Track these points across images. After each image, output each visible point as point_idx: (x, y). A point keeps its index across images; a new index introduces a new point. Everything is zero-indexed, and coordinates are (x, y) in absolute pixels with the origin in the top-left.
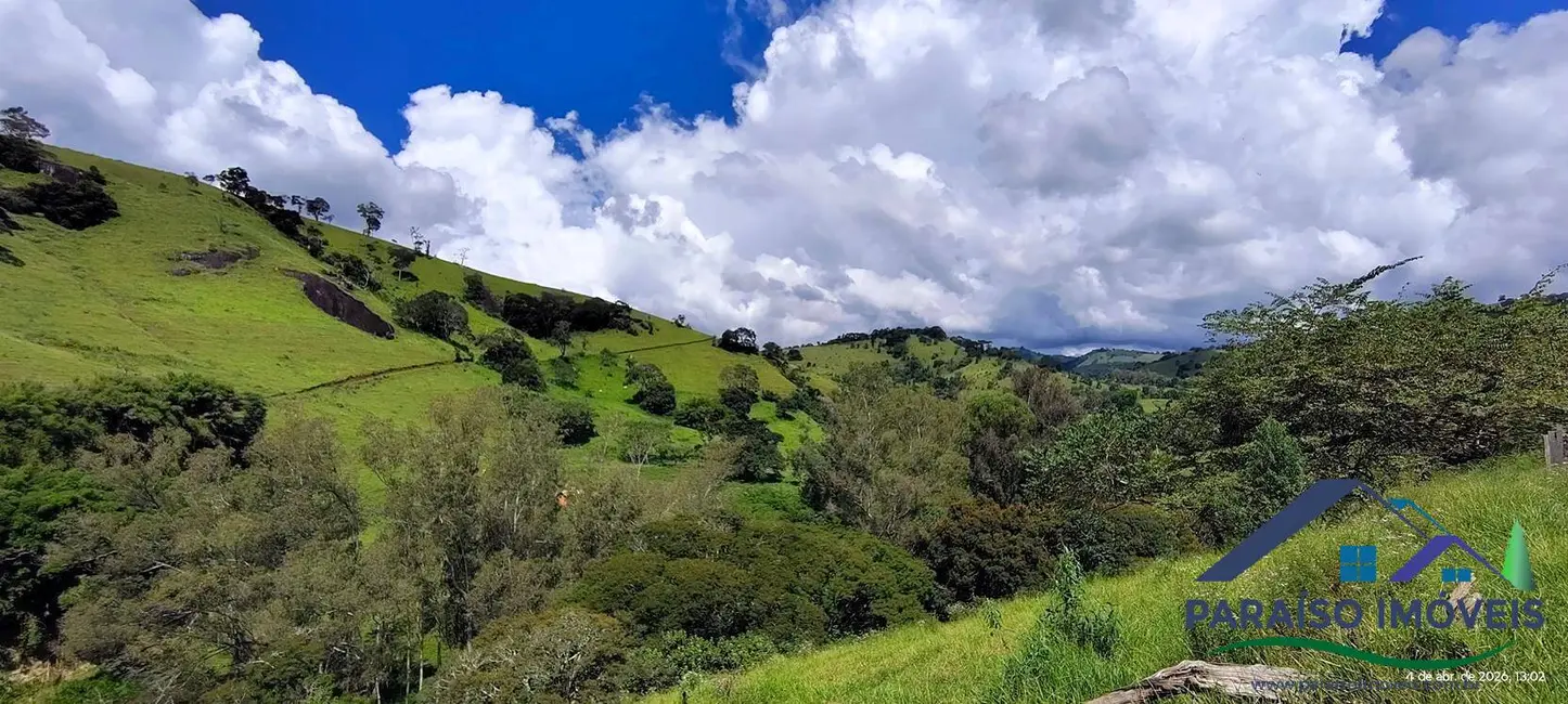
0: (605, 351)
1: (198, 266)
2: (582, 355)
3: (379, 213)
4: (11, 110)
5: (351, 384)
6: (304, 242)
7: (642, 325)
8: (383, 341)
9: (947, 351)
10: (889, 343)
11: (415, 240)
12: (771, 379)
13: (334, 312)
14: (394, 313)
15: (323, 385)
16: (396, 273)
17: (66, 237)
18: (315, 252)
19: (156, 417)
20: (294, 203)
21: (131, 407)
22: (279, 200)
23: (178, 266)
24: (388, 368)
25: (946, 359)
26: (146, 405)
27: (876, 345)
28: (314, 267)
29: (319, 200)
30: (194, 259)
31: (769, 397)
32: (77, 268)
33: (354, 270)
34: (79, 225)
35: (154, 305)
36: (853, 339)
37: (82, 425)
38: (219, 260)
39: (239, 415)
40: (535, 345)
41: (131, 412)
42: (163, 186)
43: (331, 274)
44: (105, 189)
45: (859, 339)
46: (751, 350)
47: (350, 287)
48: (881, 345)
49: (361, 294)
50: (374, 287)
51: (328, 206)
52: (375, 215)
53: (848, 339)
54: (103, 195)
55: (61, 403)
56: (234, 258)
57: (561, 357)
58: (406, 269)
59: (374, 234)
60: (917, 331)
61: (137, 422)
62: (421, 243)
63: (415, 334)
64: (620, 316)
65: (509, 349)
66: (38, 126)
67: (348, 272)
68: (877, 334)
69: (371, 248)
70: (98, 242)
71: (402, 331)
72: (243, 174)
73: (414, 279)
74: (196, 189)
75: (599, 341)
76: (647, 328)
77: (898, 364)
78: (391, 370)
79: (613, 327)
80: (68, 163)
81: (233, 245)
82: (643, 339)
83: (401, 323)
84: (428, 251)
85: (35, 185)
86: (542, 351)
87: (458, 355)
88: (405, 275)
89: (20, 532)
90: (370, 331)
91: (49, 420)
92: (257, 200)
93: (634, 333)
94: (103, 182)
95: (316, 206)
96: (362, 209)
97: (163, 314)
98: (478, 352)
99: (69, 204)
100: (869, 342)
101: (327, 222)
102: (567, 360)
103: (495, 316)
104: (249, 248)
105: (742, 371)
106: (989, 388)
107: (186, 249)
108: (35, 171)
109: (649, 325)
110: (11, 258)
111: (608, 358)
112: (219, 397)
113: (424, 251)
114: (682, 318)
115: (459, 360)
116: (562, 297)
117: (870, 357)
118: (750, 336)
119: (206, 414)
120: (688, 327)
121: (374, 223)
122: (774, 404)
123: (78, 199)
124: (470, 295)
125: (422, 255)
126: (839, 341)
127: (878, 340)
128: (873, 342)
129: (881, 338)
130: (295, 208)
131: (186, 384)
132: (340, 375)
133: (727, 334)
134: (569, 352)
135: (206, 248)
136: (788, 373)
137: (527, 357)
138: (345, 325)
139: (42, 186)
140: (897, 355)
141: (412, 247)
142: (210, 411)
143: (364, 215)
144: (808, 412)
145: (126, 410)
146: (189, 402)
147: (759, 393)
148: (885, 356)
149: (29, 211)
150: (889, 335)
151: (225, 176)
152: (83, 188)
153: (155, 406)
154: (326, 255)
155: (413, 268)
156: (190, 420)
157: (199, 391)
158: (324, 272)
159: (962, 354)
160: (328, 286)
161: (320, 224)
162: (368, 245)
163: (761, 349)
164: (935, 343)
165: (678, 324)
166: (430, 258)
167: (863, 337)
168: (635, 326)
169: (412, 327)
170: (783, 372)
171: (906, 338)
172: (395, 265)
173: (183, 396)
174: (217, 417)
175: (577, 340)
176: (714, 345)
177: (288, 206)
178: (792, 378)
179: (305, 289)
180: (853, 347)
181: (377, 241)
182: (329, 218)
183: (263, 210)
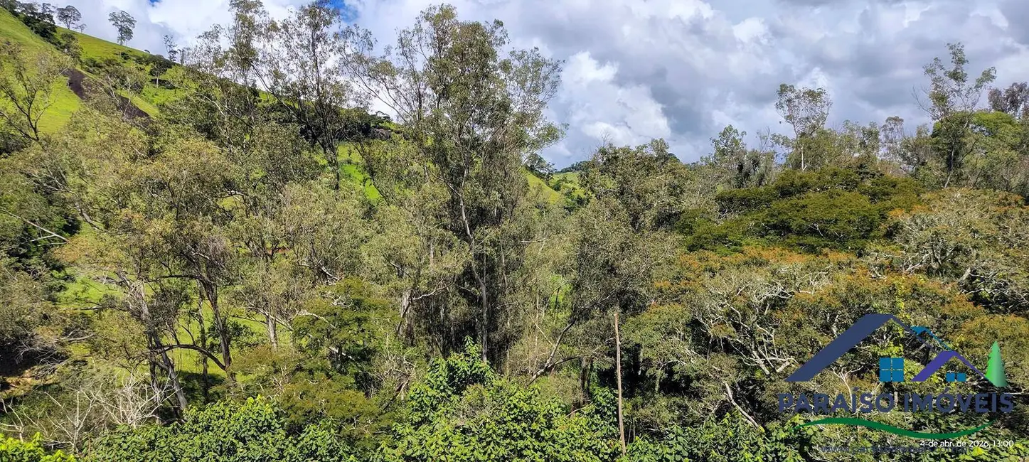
2: (349, 162)
3: (131, 21)
6: (60, 46)
11: (169, 49)
16: (154, 81)
18: (73, 54)
20: (45, 9)
28: (76, 65)
29: (69, 9)
49: (125, 93)
51: (79, 15)
58: (162, 77)
59: (129, 44)
62: (175, 52)
73: (171, 86)
84: (182, 61)
88: (162, 82)
95: (65, 14)
96: (114, 18)
101: (79, 31)
104: (8, 44)
113: (177, 61)
121: (126, 33)
125: (178, 65)
136: (552, 185)
141: (167, 57)
155: (168, 75)
158: (87, 70)
161: (74, 33)
162: (123, 54)
166: (185, 68)
170: (548, 185)
172: (151, 73)
175: (342, 148)
177: (38, 11)
179: (70, 84)
182: (82, 27)
183: (16, 15)
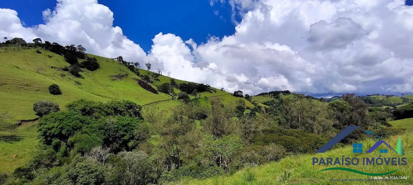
0: (205, 97)
1: (116, 78)
2: (200, 98)
3: (150, 65)
4: (79, 46)
5: (152, 104)
6: (135, 73)
7: (213, 90)
8: (156, 94)
9: (291, 97)
10: (274, 95)
11: (159, 71)
12: (248, 104)
13: (145, 88)
14: (157, 88)
15: (146, 105)
16: (155, 79)
17: (91, 73)
18: (138, 75)
19: (123, 109)
20: (132, 64)
21: (118, 107)
22: (129, 63)
23: (112, 78)
24: (158, 101)
25: (291, 99)
26: (121, 107)
27: (270, 96)
28: (140, 78)
30: (115, 77)
31: (248, 108)
32: (94, 79)
33: (147, 78)
34: (92, 70)
35: (109, 87)
36: (264, 94)
37: (110, 111)
38: (121, 77)
39: (138, 109)
40: (189, 95)
41: (119, 108)
42: (107, 61)
43: (143, 79)
44: (97, 62)
45: (265, 94)
46: (242, 96)
47: (147, 82)
49: (149, 84)
50: (152, 82)
51: (139, 64)
52: (149, 66)
53: (262, 94)
54: (97, 63)
55: (107, 106)
56: (123, 76)
57: (195, 98)
58: (157, 78)
59: (150, 70)
60: (282, 92)
61: (120, 111)
63: (162, 93)
64: (207, 88)
65: (184, 96)
66: (84, 49)
67: (145, 79)
68: (270, 93)
69: (149, 73)
70: (97, 74)
71: (160, 92)
72: (122, 58)
73: (159, 80)
74: (114, 61)
75: (203, 95)
76: (214, 91)
77: (276, 101)
78: (159, 101)
79: (206, 91)
80: (90, 57)
81: (123, 73)
82: (214, 94)
83: (159, 90)
85: (84, 61)
86: (191, 97)
87: (173, 98)
88: (157, 80)
89: (120, 130)
90: (153, 92)
91: (105, 109)
92: (125, 63)
93: (211, 93)
94: (96, 61)
95: (137, 64)
96: (147, 64)
97: (112, 89)
98: (177, 97)
99: (91, 65)
100: (268, 95)
101: (139, 68)
102: (196, 99)
103: (178, 89)
104: (126, 74)
105: (241, 102)
107: (114, 74)
108: (84, 59)
109: (215, 90)
110: (82, 77)
111: (206, 98)
112: (134, 105)
114: (223, 89)
115: (173, 99)
116: (193, 84)
117: (268, 99)
118: (241, 93)
119: (132, 109)
120: (224, 91)
121: (149, 68)
122: (249, 110)
123: (92, 64)
124: (172, 84)
125: (160, 75)
126: (260, 95)
128: (269, 95)
129: (272, 94)
130: (132, 65)
131: (128, 102)
132: (149, 103)
133: (235, 92)
134: (197, 97)
135: (117, 74)
136: (251, 102)
137: (188, 98)
138: (147, 91)
139: (86, 62)
140: (276, 98)
141: (158, 73)
142: (132, 108)
143: (147, 66)
144: (258, 112)
145: (117, 108)
146: (129, 106)
147: (245, 107)
148: (273, 99)
149: (83, 67)
150: (274, 93)
151: (118, 58)
152: (93, 61)
153: (122, 107)
154: (140, 75)
155: (159, 78)
156: (129, 110)
157: (130, 104)
158: (142, 79)
160: (143, 82)
161: (138, 68)
163: (244, 96)
164: (288, 95)
165: (222, 90)
166: (162, 75)
168: (211, 91)
169: (161, 91)
171: (279, 94)
172: (155, 77)
173: (128, 105)
174: (133, 110)
175: (198, 95)
176: (232, 95)
177: (131, 64)
178: (253, 103)
179: (139, 83)
180: (264, 96)
181: (150, 72)
182: (140, 67)
183: (126, 65)
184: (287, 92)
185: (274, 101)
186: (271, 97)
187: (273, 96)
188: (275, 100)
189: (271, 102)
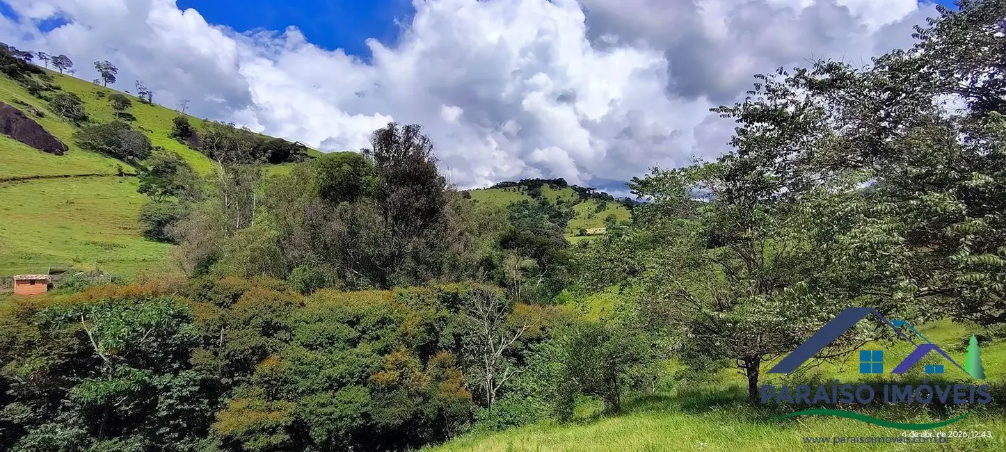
3: (114, 70)
6: (24, 82)
9: (567, 195)
10: (530, 189)
11: (139, 91)
16: (115, 114)
18: (34, 91)
20: (41, 59)
22: (26, 55)
24: (34, 175)
25: (565, 199)
27: (521, 189)
28: (6, 97)
29: (62, 57)
33: (64, 105)
36: (507, 186)
43: (22, 103)
45: (510, 186)
47: (41, 115)
48: (524, 190)
49: (50, 121)
51: (71, 62)
52: (112, 72)
53: (504, 186)
58: (125, 112)
59: (108, 86)
60: (548, 182)
62: (145, 93)
64: (299, 154)
68: (523, 182)
69: (97, 92)
71: (77, 150)
73: (133, 119)
77: (533, 202)
83: (81, 145)
84: (151, 100)
88: (123, 116)
95: (60, 61)
96: (99, 66)
100: (516, 188)
101: (70, 74)
103: (195, 149)
106: (589, 218)
113: (146, 99)
115: (121, 174)
117: (516, 197)
121: (108, 78)
124: (177, 133)
125: (144, 102)
126: (497, 187)
127: (522, 186)
128: (519, 188)
129: (525, 185)
130: (40, 62)
140: (534, 196)
143: (100, 70)
148: (526, 197)
150: (530, 184)
158: (15, 101)
159: (577, 196)
161: (62, 75)
164: (559, 189)
166: (152, 105)
167: (514, 184)
168: (310, 161)
171: (540, 185)
172: (115, 107)
180: (506, 190)
181: (110, 91)
182: (73, 72)
184: (560, 183)
185: (526, 202)
186: (523, 194)
187: (526, 190)
188: (530, 199)
189: (520, 204)
